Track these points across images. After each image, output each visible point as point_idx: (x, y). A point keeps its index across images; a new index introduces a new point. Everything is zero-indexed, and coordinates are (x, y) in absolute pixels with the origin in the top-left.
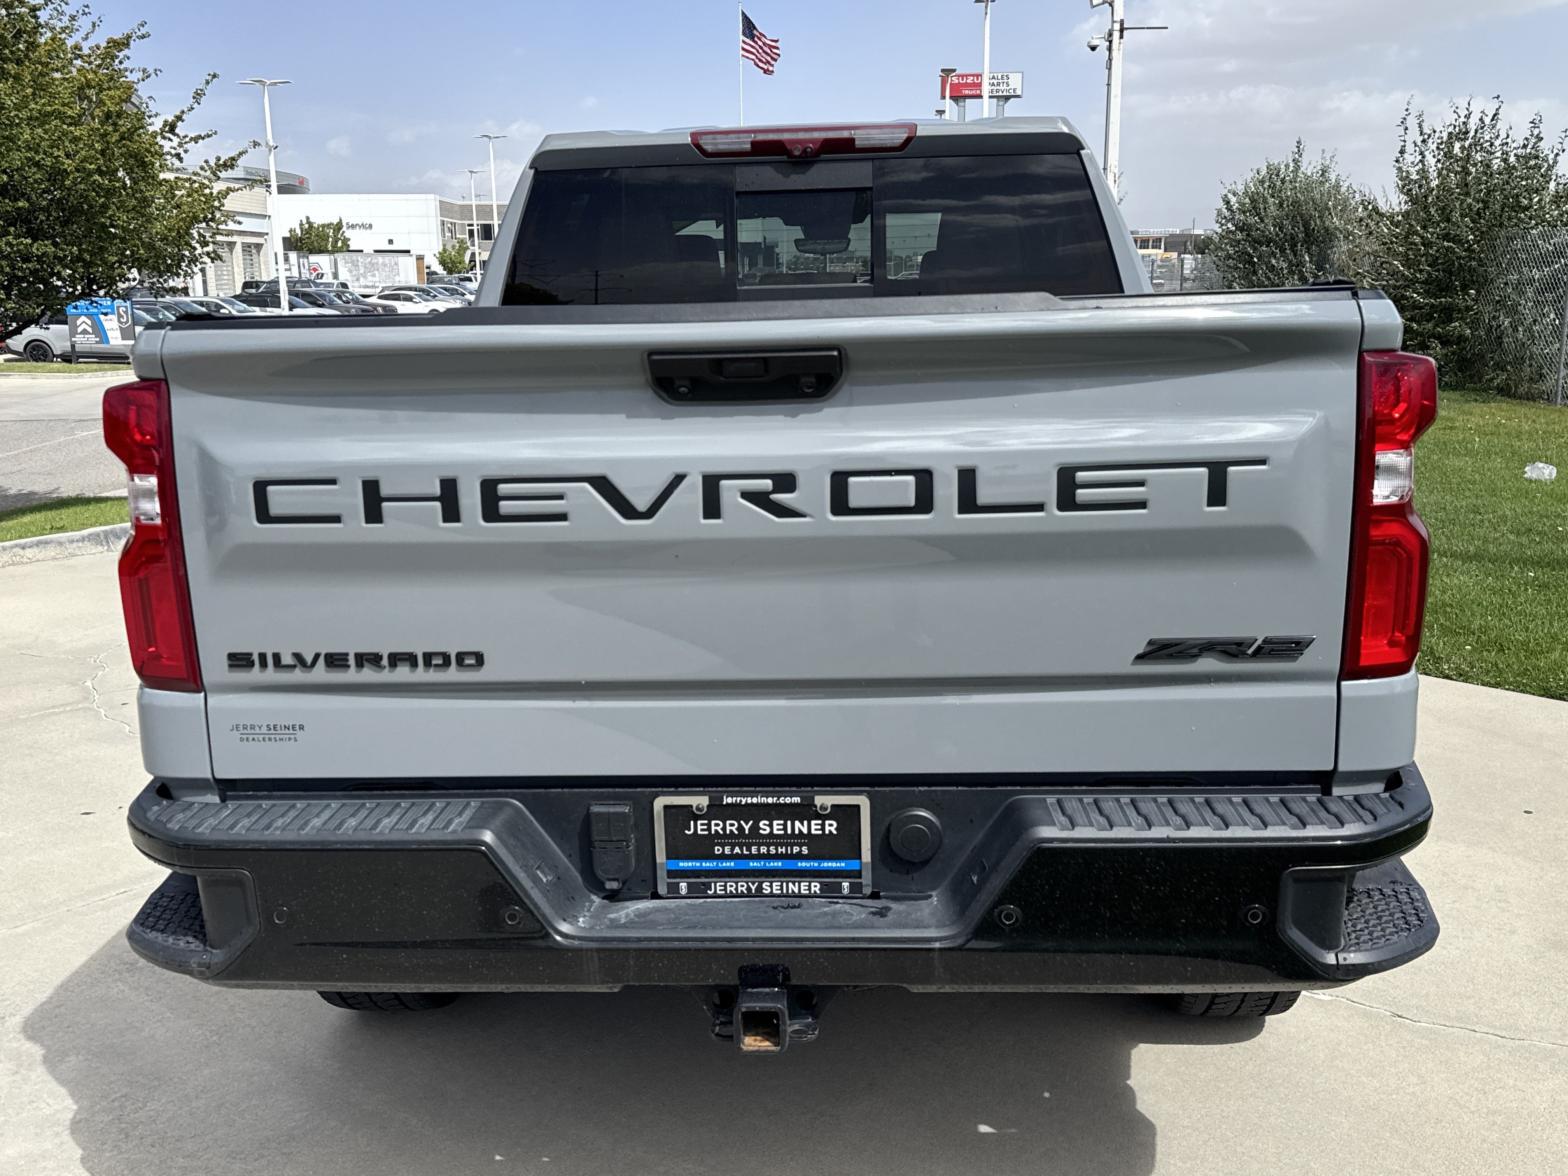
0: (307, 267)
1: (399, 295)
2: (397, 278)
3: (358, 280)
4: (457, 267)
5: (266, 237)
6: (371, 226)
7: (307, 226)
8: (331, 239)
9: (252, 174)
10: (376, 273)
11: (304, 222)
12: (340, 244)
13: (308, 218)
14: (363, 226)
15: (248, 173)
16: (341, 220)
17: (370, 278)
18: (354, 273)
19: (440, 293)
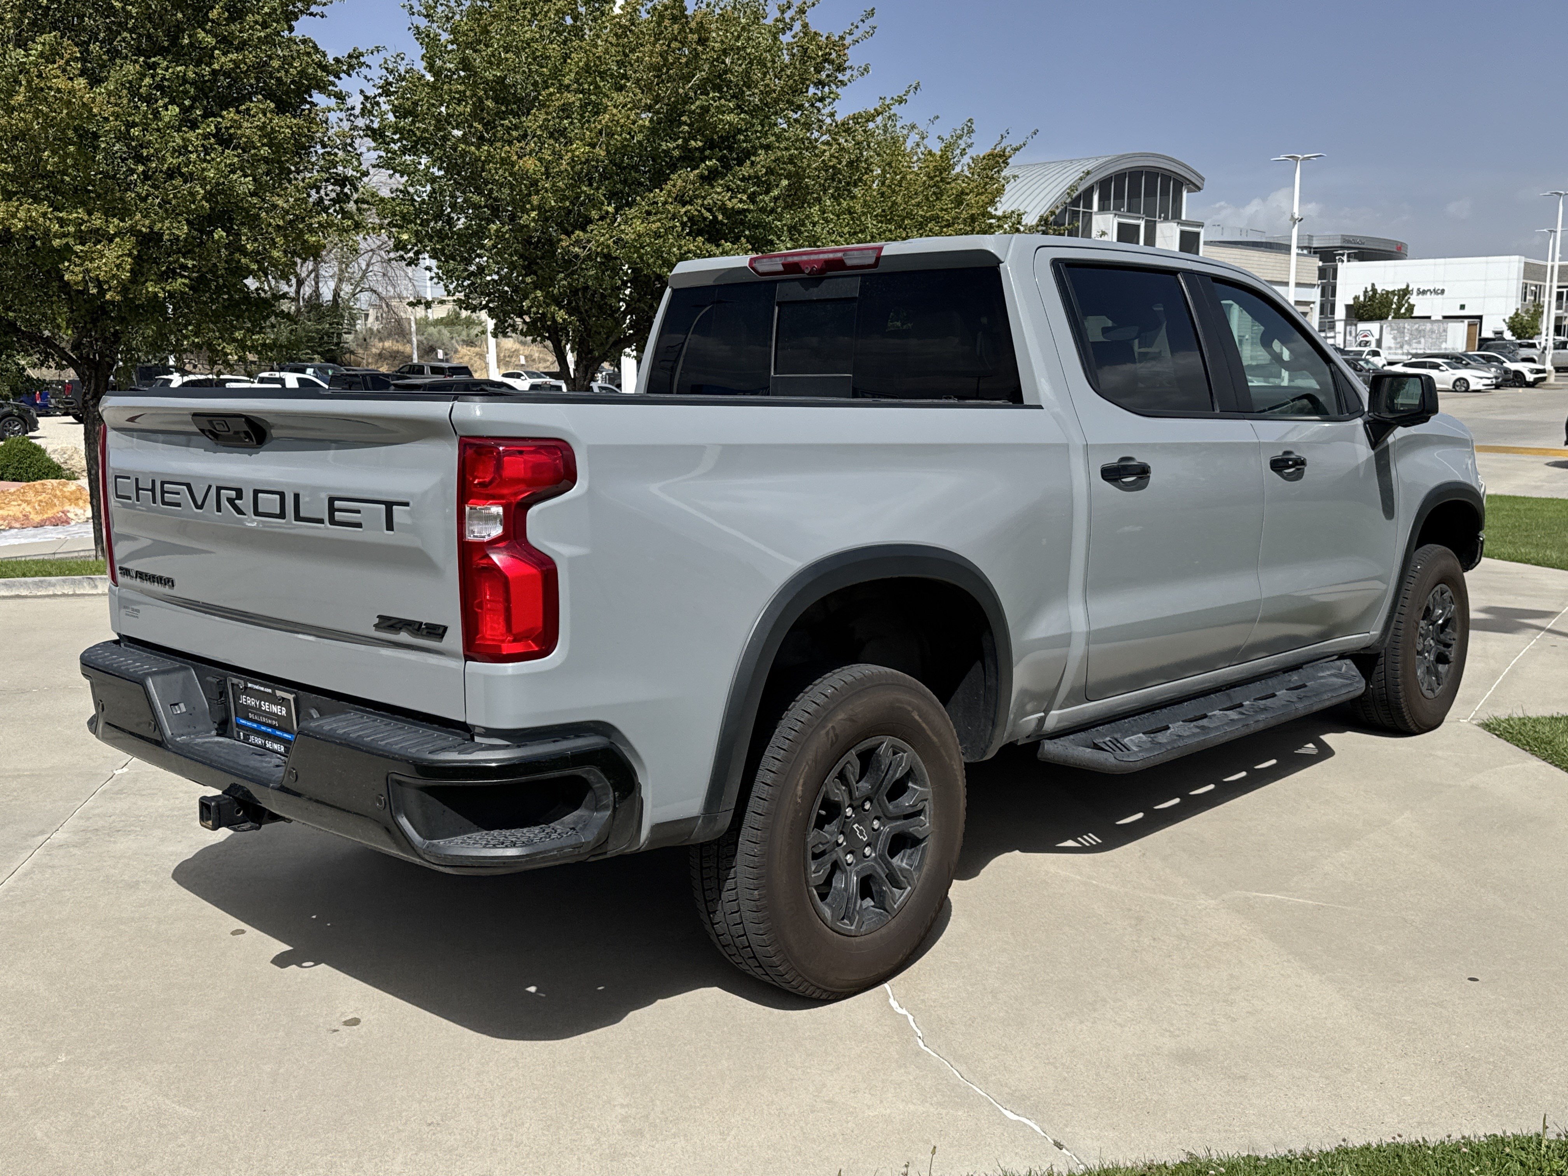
0: (1354, 334)
1: (1425, 362)
2: (1444, 346)
3: (1402, 347)
4: (1527, 332)
5: (1312, 306)
6: (1443, 291)
7: (1371, 293)
8: (1394, 306)
9: (1349, 242)
10: (1422, 340)
11: (1369, 289)
12: (1403, 311)
13: (1373, 285)
14: (1435, 292)
15: (1345, 241)
16: (1408, 286)
17: (1415, 345)
18: (1399, 340)
19: (1475, 360)
